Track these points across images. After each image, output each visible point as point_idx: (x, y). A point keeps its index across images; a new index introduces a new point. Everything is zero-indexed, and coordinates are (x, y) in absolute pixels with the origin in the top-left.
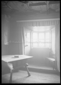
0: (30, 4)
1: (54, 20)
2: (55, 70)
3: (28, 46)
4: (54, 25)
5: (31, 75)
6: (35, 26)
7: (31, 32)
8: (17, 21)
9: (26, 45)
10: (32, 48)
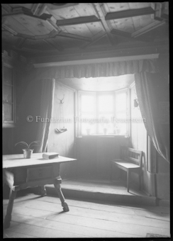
0: (58, 21)
3: (66, 130)
5: (70, 207)
6: (82, 77)
7: (74, 93)
8: (36, 65)
9: (62, 128)
10: (80, 136)
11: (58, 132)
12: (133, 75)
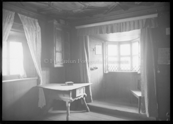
1: (138, 20)
2: (142, 114)
3: (97, 68)
4: (139, 29)
8: (77, 27)
9: (94, 67)
10: (107, 72)
11: (92, 69)
12: (140, 30)
